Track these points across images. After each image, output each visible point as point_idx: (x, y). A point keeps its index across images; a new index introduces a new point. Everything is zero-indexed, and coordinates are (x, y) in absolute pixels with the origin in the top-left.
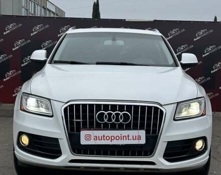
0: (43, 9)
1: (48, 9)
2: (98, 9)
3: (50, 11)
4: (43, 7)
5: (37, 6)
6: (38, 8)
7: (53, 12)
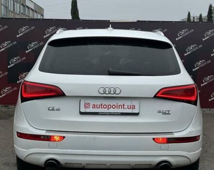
0: (22, 6)
1: (27, 7)
2: (77, 6)
3: (29, 8)
4: (22, 4)
5: (16, 3)
6: (17, 6)
7: (32, 9)
